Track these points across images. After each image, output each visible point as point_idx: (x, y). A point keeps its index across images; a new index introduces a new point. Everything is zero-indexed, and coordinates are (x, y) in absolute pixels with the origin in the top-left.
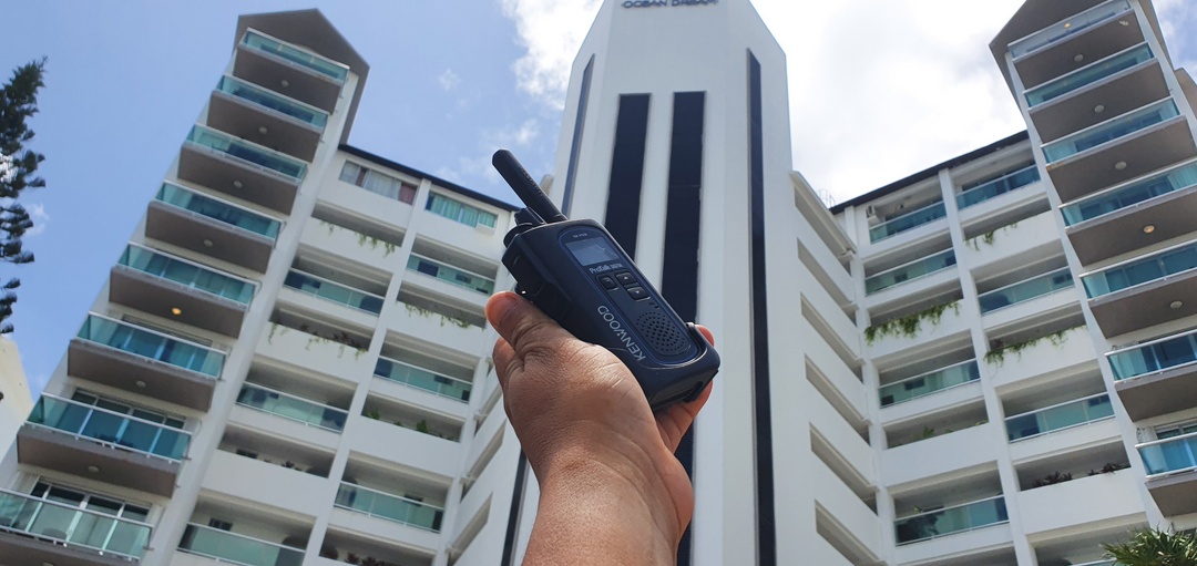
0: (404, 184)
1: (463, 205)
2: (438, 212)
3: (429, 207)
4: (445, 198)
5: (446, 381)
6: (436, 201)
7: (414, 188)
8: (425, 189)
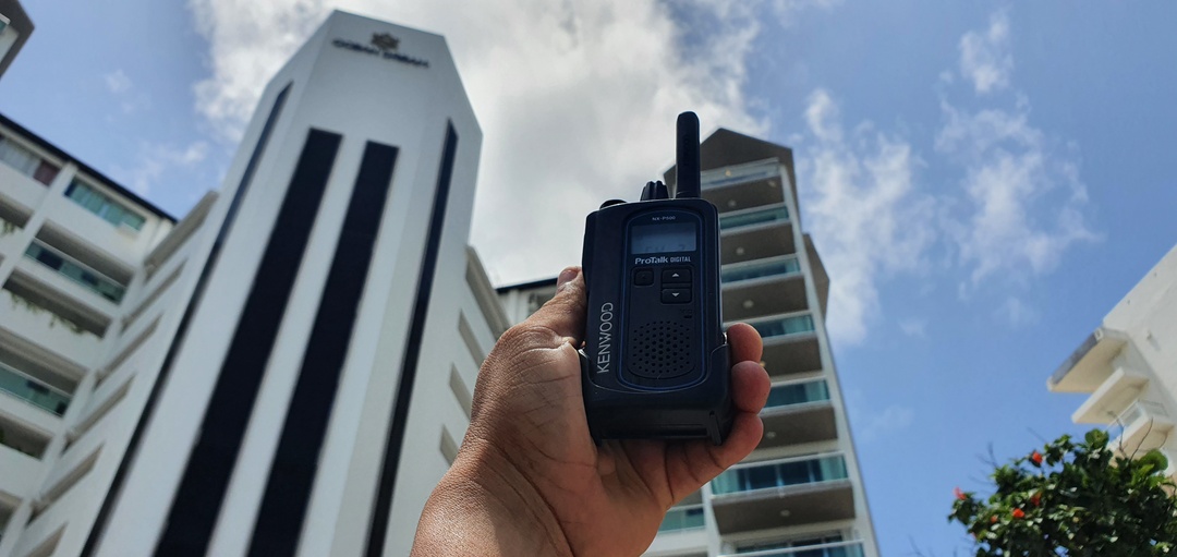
0: (44, 163)
1: (108, 200)
2: (78, 200)
3: (69, 192)
4: (89, 188)
5: (41, 390)
6: (79, 190)
7: (55, 170)
8: (68, 173)
